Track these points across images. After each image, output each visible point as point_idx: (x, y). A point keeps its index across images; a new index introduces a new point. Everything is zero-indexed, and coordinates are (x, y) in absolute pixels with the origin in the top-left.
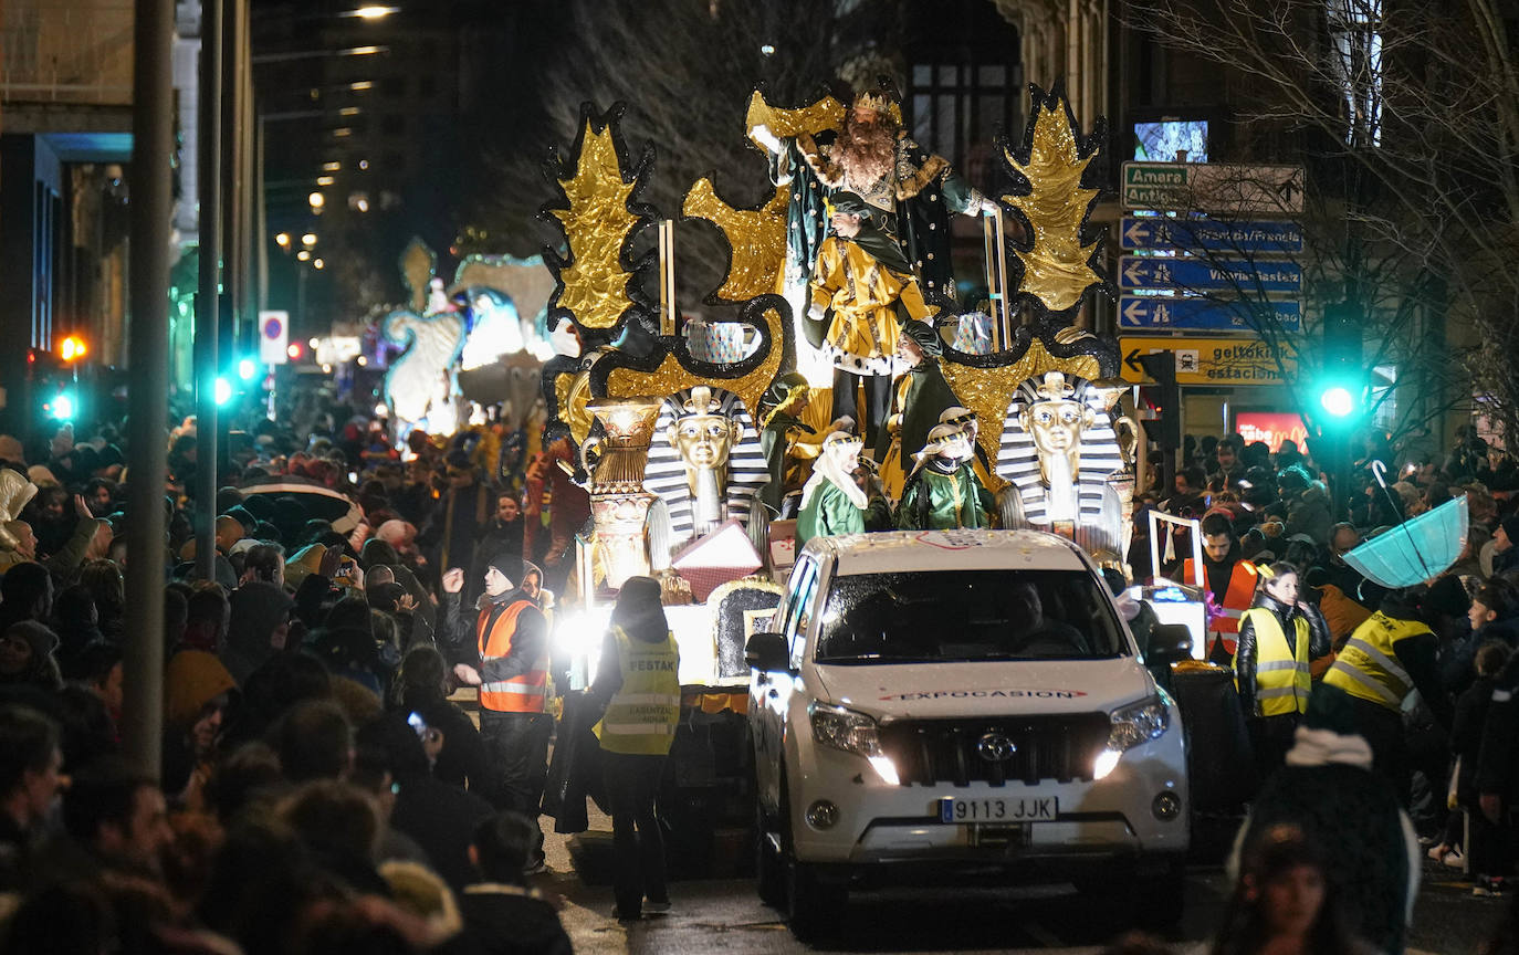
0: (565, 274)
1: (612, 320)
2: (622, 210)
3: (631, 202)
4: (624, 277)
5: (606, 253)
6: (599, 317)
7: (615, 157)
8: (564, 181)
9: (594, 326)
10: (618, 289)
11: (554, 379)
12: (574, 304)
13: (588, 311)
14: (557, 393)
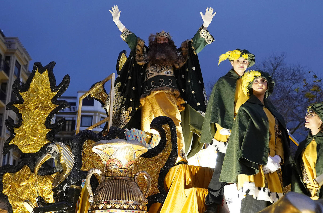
0: (16, 130)
1: (38, 149)
2: (50, 102)
3: (54, 100)
4: (46, 131)
5: (39, 120)
6: (31, 147)
7: (49, 82)
8: (21, 92)
9: (28, 152)
10: (42, 136)
11: (3, 175)
12: (19, 142)
13: (26, 145)
14: (3, 181)
